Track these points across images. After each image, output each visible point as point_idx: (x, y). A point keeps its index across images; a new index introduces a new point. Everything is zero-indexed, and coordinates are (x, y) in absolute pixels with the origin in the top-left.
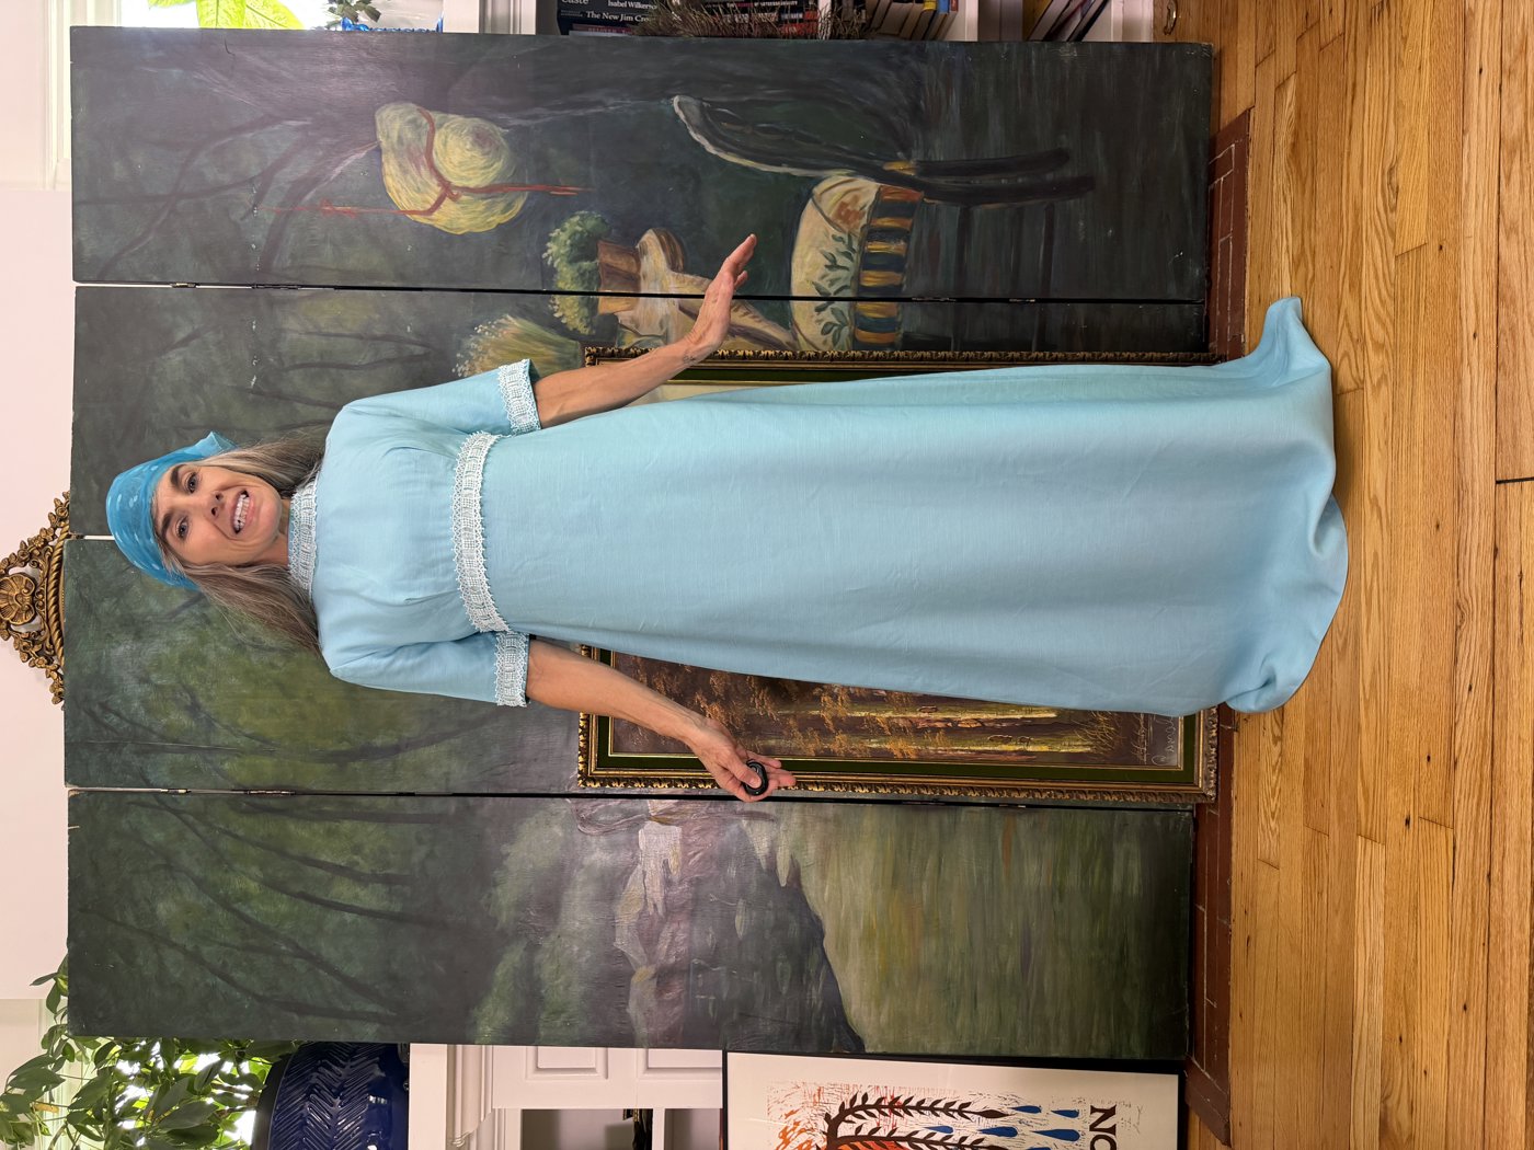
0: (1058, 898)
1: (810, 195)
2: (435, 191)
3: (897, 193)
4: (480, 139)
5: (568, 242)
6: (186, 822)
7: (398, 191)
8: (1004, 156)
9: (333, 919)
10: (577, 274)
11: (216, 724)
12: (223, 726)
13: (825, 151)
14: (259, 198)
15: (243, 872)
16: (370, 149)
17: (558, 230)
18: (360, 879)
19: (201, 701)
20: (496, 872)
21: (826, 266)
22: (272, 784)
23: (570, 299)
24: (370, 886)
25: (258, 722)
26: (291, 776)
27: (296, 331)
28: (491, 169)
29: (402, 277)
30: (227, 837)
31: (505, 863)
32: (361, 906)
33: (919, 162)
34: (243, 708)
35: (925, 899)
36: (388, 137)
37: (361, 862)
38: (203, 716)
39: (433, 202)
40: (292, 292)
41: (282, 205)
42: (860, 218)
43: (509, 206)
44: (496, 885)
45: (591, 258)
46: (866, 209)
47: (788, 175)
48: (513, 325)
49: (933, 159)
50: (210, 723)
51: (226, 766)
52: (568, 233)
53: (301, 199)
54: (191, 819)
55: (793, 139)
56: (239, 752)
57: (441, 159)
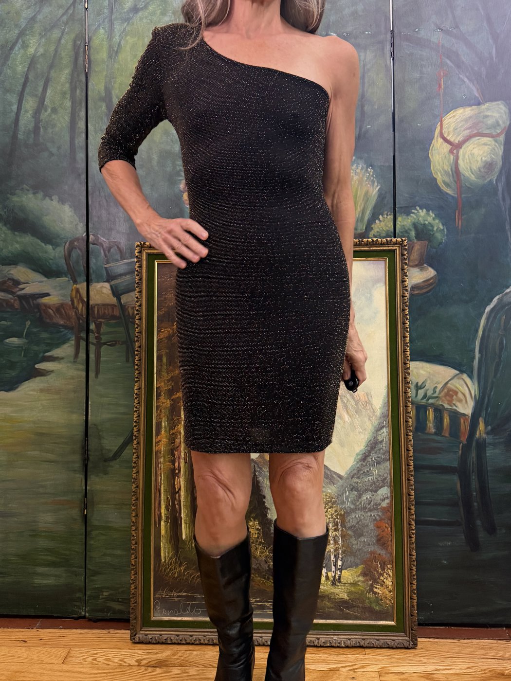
0: (31, 534)
1: (462, 372)
2: (455, 138)
3: (465, 426)
4: (489, 166)
5: (427, 222)
6: (68, 9)
7: (454, 116)
8: (490, 493)
9: (13, 99)
10: (406, 228)
11: (126, 24)
12: (125, 28)
13: (490, 381)
14: (447, 32)
15: (39, 44)
16: (480, 98)
17: (434, 215)
18: (37, 112)
19: (140, 14)
20: (42, 193)
21: (417, 383)
22: (92, 58)
23: (392, 224)
24: (33, 119)
25: (128, 48)
26: (97, 70)
27: (365, 59)
28: (471, 174)
29: (401, 121)
30: (60, 34)
31: (47, 198)
32: (21, 114)
33: (486, 439)
34: (136, 39)
35: (29, 453)
36: (488, 109)
37: (47, 114)
38: (131, 16)
39: (448, 138)
40: (388, 55)
41: (443, 46)
42: (448, 404)
43: (447, 185)
44: (34, 193)
45: (418, 237)
46: (454, 407)
47: (474, 358)
48: (374, 191)
49: (487, 449)
50: (128, 20)
51: (102, 31)
52: (432, 222)
53: (447, 58)
54: (71, 11)
55: (497, 360)
56: (110, 37)
57: (475, 143)
